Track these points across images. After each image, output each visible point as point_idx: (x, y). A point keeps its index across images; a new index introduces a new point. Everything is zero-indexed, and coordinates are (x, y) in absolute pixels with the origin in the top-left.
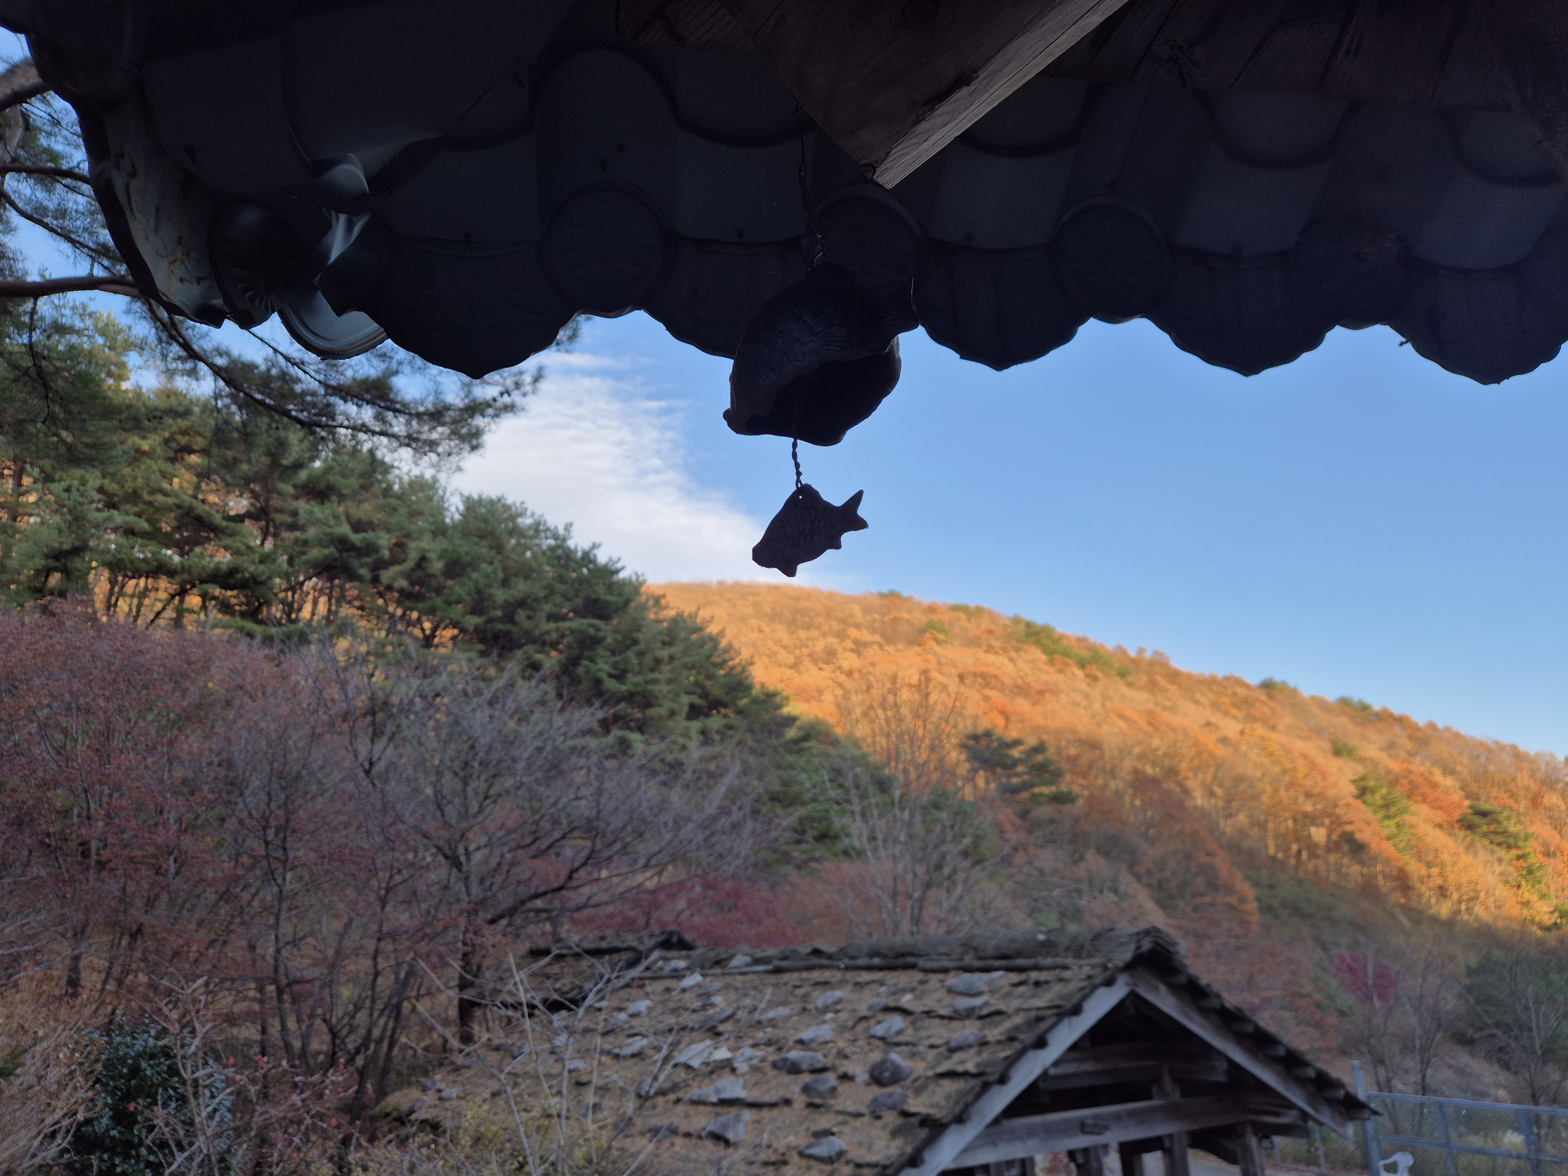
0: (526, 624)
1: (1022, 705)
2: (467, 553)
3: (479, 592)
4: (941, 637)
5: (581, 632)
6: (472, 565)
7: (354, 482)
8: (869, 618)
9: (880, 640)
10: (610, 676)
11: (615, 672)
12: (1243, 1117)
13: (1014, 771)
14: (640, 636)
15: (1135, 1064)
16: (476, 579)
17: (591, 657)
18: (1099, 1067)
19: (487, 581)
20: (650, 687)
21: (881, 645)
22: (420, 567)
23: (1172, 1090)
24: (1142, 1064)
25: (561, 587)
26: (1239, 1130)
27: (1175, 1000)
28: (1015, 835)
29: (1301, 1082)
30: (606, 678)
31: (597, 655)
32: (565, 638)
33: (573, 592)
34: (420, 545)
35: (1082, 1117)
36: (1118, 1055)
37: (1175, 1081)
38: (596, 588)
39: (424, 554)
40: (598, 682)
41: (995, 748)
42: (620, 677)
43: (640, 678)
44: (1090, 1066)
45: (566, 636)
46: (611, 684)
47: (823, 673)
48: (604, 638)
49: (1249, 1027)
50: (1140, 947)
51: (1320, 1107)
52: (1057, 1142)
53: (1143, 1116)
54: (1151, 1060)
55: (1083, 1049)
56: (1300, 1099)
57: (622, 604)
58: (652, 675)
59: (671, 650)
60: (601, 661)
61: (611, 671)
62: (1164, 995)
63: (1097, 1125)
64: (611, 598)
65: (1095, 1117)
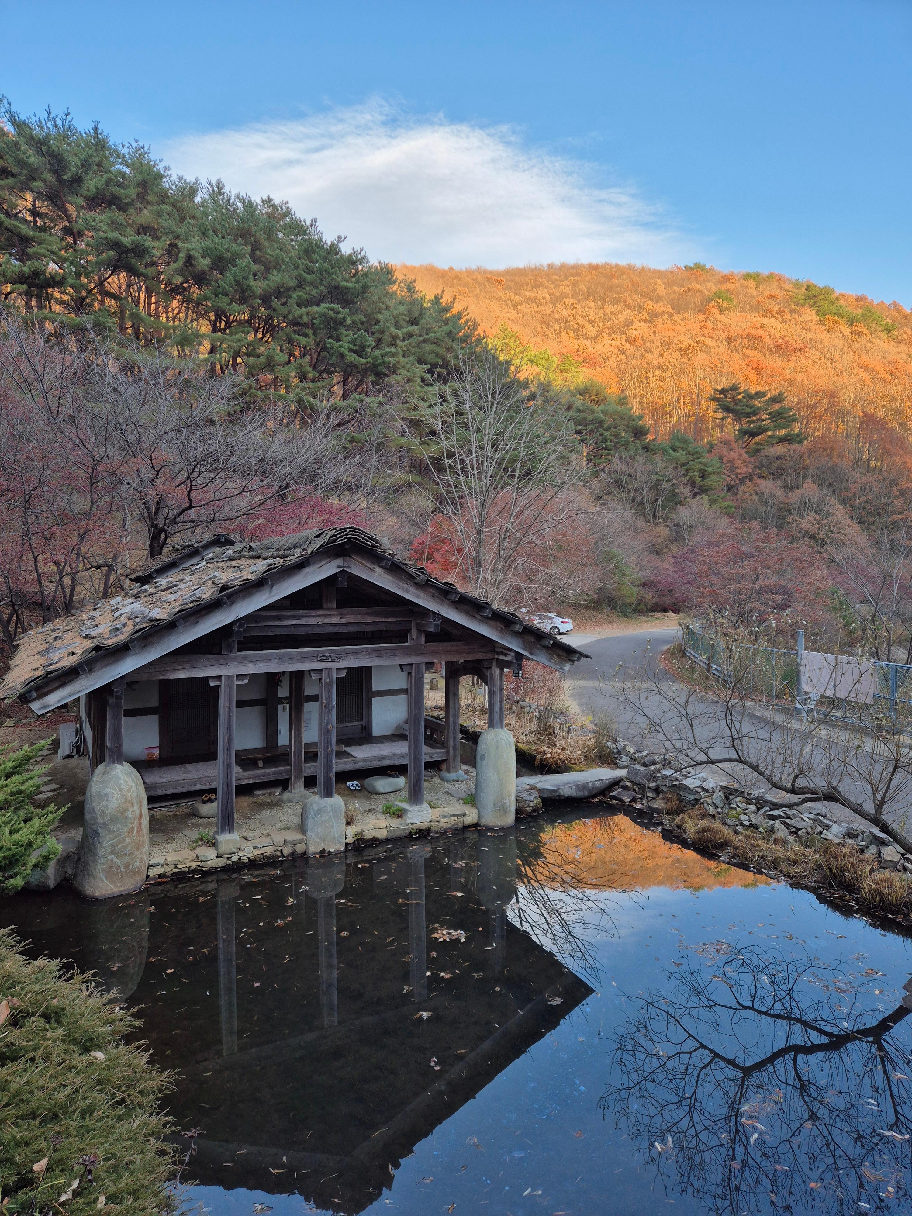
0: (283, 310)
1: (776, 363)
2: (227, 250)
3: (238, 283)
4: (725, 304)
5: (325, 315)
6: (232, 261)
7: (132, 192)
8: (669, 290)
9: (671, 310)
10: (351, 350)
11: (355, 348)
12: (489, 656)
13: (754, 418)
14: (380, 317)
15: (386, 620)
16: (235, 273)
17: (338, 336)
18: (343, 621)
19: (243, 274)
20: (387, 359)
21: (671, 315)
22: (191, 264)
23: (417, 638)
24: (390, 620)
25: (309, 277)
26: (486, 664)
27: (391, 578)
28: (744, 470)
29: (517, 634)
30: (347, 353)
31: (342, 334)
32: (315, 321)
33: (318, 281)
34: (185, 245)
35: (319, 652)
36: (366, 614)
37: (420, 631)
38: (334, 277)
39: (191, 253)
40: (342, 356)
41: (740, 400)
42: (360, 351)
43: (377, 352)
44: (335, 620)
45: (316, 319)
46: (352, 357)
47: (613, 343)
48: (344, 319)
49: (456, 597)
50: (335, 541)
51: (537, 651)
52: (291, 665)
53: (382, 652)
54: (399, 617)
55: (328, 609)
56: (514, 645)
57: (361, 290)
58: (388, 350)
59: (411, 328)
60: (345, 339)
61: (351, 346)
62: (380, 575)
63: (330, 656)
64: (349, 285)
65: (332, 652)
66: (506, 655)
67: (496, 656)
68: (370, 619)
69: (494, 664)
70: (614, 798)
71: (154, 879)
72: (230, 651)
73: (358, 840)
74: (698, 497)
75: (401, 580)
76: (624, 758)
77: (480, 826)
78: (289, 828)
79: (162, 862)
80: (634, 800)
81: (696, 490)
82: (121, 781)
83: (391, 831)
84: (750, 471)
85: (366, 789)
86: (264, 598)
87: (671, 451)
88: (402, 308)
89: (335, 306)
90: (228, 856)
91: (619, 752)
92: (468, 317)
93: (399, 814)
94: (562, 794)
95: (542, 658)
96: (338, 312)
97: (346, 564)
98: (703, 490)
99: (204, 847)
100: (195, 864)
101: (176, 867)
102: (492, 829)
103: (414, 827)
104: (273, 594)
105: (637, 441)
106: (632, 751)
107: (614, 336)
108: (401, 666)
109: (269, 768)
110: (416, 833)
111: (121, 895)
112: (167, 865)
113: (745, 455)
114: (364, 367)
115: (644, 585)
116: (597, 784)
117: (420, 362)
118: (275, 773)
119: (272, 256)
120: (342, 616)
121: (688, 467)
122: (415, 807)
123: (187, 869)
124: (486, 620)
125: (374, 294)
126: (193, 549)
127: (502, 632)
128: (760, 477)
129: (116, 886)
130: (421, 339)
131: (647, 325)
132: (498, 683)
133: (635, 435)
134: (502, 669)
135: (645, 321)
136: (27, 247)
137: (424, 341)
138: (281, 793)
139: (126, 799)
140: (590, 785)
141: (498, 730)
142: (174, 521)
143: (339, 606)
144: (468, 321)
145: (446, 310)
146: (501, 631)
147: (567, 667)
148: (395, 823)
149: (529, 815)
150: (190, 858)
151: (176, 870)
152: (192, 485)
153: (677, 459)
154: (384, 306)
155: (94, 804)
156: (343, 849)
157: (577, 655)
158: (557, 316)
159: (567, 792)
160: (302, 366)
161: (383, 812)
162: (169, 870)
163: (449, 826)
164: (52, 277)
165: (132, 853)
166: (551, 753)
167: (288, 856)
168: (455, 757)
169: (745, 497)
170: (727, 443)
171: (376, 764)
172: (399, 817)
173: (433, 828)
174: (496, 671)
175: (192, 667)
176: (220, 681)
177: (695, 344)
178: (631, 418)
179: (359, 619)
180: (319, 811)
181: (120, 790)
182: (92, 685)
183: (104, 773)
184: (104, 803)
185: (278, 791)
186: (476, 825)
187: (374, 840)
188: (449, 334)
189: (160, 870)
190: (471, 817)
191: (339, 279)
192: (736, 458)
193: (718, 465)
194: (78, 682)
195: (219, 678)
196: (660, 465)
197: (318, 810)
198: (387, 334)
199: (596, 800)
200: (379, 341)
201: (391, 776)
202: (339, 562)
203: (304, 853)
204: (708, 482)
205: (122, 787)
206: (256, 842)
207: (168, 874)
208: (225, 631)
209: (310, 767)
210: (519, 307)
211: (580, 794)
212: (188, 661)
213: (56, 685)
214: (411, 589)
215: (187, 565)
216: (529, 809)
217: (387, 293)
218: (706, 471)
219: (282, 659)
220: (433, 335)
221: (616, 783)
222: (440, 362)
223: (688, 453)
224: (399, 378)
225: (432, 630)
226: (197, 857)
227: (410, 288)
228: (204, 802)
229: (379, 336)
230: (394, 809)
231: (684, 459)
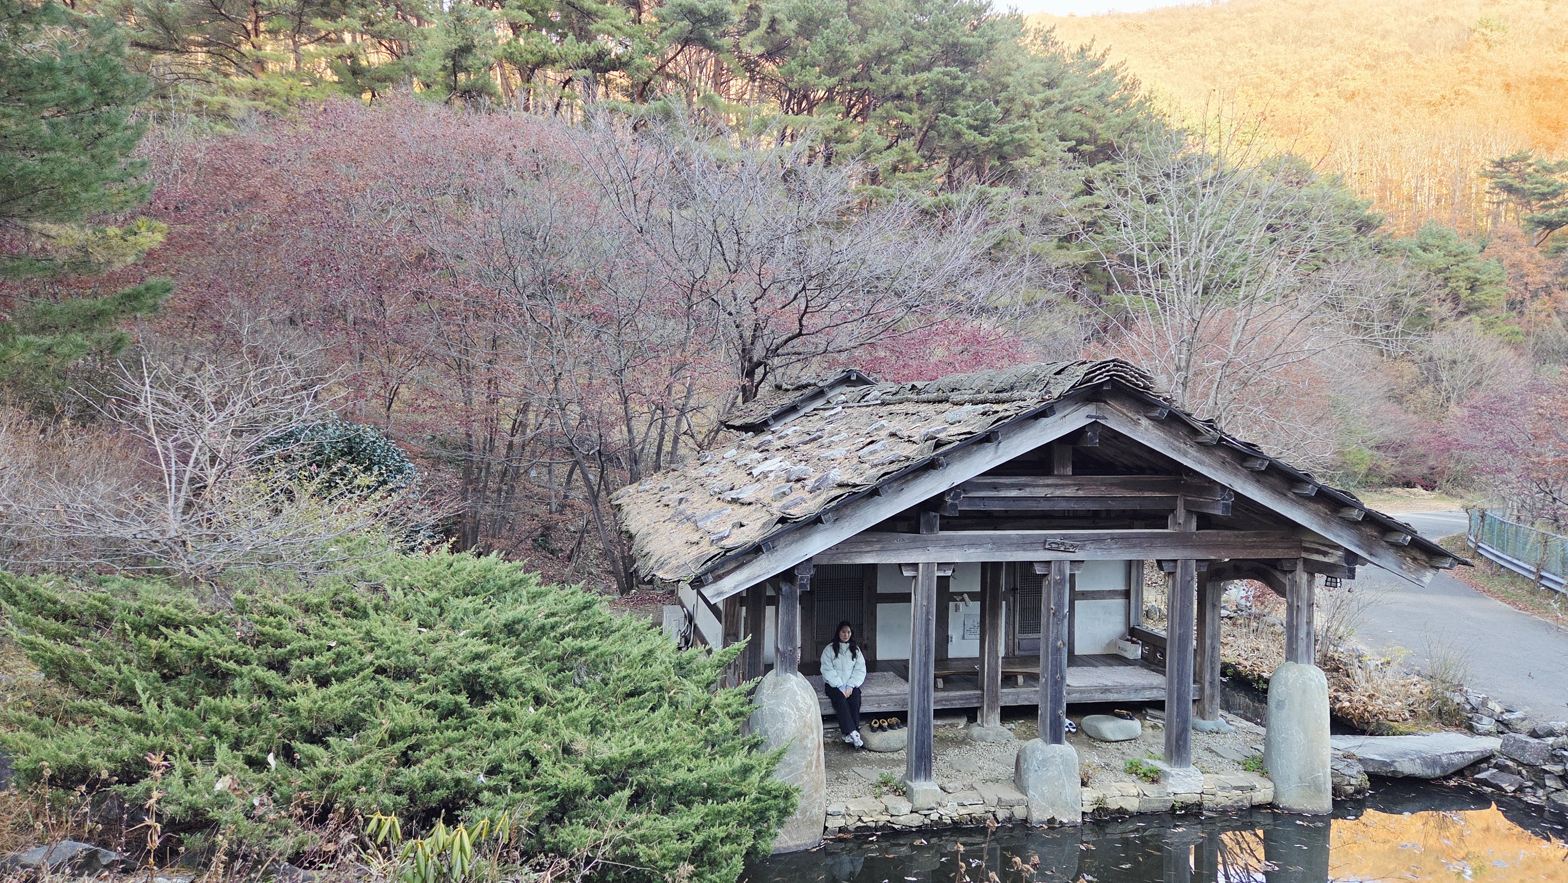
0: (885, 80)
3: (831, 49)
5: (938, 82)
6: (825, 22)
8: (1403, 21)
9: (1408, 49)
10: (970, 127)
11: (976, 123)
12: (1293, 554)
13: (1554, 202)
14: (1009, 80)
15: (1137, 494)
16: (828, 37)
17: (952, 109)
18: (1081, 493)
19: (838, 37)
20: (1017, 136)
21: (1409, 56)
22: (774, 30)
23: (1185, 521)
24: (1146, 494)
25: (919, 35)
26: (1287, 566)
27: (1162, 435)
28: (1538, 278)
29: (1353, 524)
30: (965, 130)
31: (959, 106)
32: (924, 91)
33: (931, 38)
34: (770, 6)
35: (1046, 536)
36: (1112, 485)
37: (1189, 512)
38: (953, 31)
39: (776, 16)
40: (958, 135)
41: (1529, 175)
42: (982, 128)
43: (1004, 128)
44: (1069, 492)
45: (924, 88)
46: (971, 136)
47: (1319, 100)
48: (963, 85)
49: (1261, 465)
50: (1091, 380)
51: (1380, 551)
52: (1009, 554)
53: (1134, 541)
54: (1160, 491)
55: (1060, 476)
56: (1345, 540)
57: (985, 46)
58: (1019, 123)
59: (1049, 93)
60: (962, 112)
61: (971, 122)
62: (1146, 429)
63: (1063, 544)
64: (971, 40)
65: (1064, 537)
66: (1325, 554)
67: (1304, 555)
68: (1118, 493)
69: (1300, 566)
70: (1485, 782)
71: (833, 833)
72: (931, 529)
73: (1098, 809)
74: (1465, 319)
75: (1177, 437)
76: (1486, 720)
77: (1278, 808)
78: (997, 781)
79: (843, 811)
80: (1521, 789)
81: (1460, 308)
82: (799, 698)
83: (1145, 801)
84: (1548, 279)
85: (1083, 731)
86: (988, 459)
87: (1420, 252)
88: (1037, 67)
89: (954, 69)
90: (926, 812)
91: (1474, 709)
92: (1125, 74)
93: (1153, 778)
94: (1400, 769)
95: (1389, 559)
96: (956, 78)
97: (1100, 414)
98: (1471, 309)
99: (891, 796)
100: (884, 819)
101: (860, 819)
102: (1300, 815)
103: (1179, 798)
104: (1000, 451)
105: (1362, 238)
106: (1498, 709)
107: (1318, 91)
108: (1159, 562)
109: (951, 690)
110: (1181, 809)
111: (796, 852)
112: (849, 815)
113: (1538, 256)
114: (985, 148)
115: (1378, 448)
116: (1456, 759)
117: (1062, 139)
118: (961, 698)
119: (873, 12)
120: (1080, 487)
121: (1448, 274)
122: (1174, 770)
123: (873, 825)
124: (1303, 500)
125: (1001, 51)
126: (816, 389)
127: (1327, 520)
128: (1562, 289)
129: (792, 839)
130: (1062, 106)
131: (1369, 72)
132: (1305, 594)
133: (1359, 229)
134: (1311, 575)
135: (1367, 67)
136: (589, 23)
137: (1065, 110)
138: (966, 727)
139: (805, 722)
140: (1444, 760)
141: (1303, 666)
142: (775, 352)
143: (1074, 473)
144: (1123, 78)
145: (1096, 65)
146: (1324, 519)
147: (1428, 576)
148: (1151, 791)
149: (1350, 798)
150: (879, 809)
151: (860, 824)
152: (807, 307)
153: (1431, 263)
154: (1015, 65)
155: (766, 725)
156: (1080, 820)
157: (1450, 560)
158: (1229, 68)
159: (1407, 767)
160: (905, 151)
161: (1125, 771)
162: (852, 823)
163: (1229, 803)
164: (618, 57)
165: (811, 796)
166: (1350, 701)
167: (1004, 821)
168: (1212, 697)
169: (1538, 319)
170: (1508, 238)
171: (1098, 697)
172: (1154, 781)
173: (1207, 804)
174: (1302, 577)
175: (882, 550)
176: (917, 570)
177: (1453, 96)
178: (1353, 206)
179: (1102, 492)
180: (1044, 762)
181: (799, 709)
182: (773, 569)
183: (775, 685)
184: (779, 725)
185: (962, 722)
186: (1272, 805)
187: (1121, 811)
188: (1101, 97)
189: (840, 822)
190: (1263, 793)
191: (959, 34)
192: (1525, 260)
193: (1498, 271)
194: (758, 564)
195: (915, 566)
196: (1402, 273)
197: (1044, 760)
198: (1018, 102)
199: (1452, 783)
200: (1007, 112)
201: (1122, 717)
202: (1090, 409)
203: (1025, 821)
204: (1480, 296)
205: (801, 705)
206: (961, 796)
207: (851, 828)
208: (935, 503)
209: (1008, 694)
210: (1170, 59)
211: (1428, 772)
212: (878, 542)
213: (734, 565)
214: (1190, 450)
215: (809, 409)
216: (1350, 790)
217: (1018, 47)
218: (1477, 280)
219: (998, 544)
220: (1076, 100)
221: (1486, 759)
222: (1086, 135)
223: (1449, 254)
224: (1032, 161)
225: (1218, 512)
226: (887, 809)
227: (1046, 39)
228: (873, 730)
229: (1007, 106)
230: (1145, 768)
231: (1441, 263)
